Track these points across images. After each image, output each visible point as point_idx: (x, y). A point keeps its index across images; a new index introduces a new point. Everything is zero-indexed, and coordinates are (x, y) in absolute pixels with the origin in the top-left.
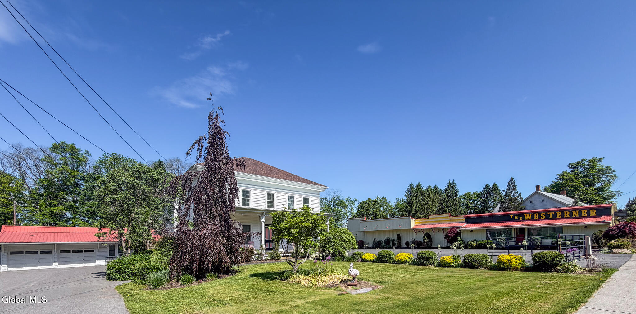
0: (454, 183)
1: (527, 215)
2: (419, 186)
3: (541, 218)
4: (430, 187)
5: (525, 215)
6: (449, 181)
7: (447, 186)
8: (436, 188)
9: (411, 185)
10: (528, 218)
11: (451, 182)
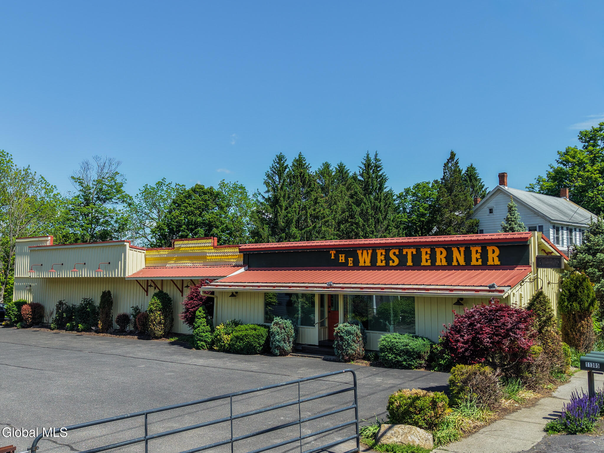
0: (376, 160)
1: (362, 253)
2: (300, 163)
3: (391, 263)
4: (327, 166)
5: (359, 252)
6: (368, 155)
7: (363, 166)
8: (341, 169)
9: (280, 158)
10: (365, 263)
11: (372, 157)
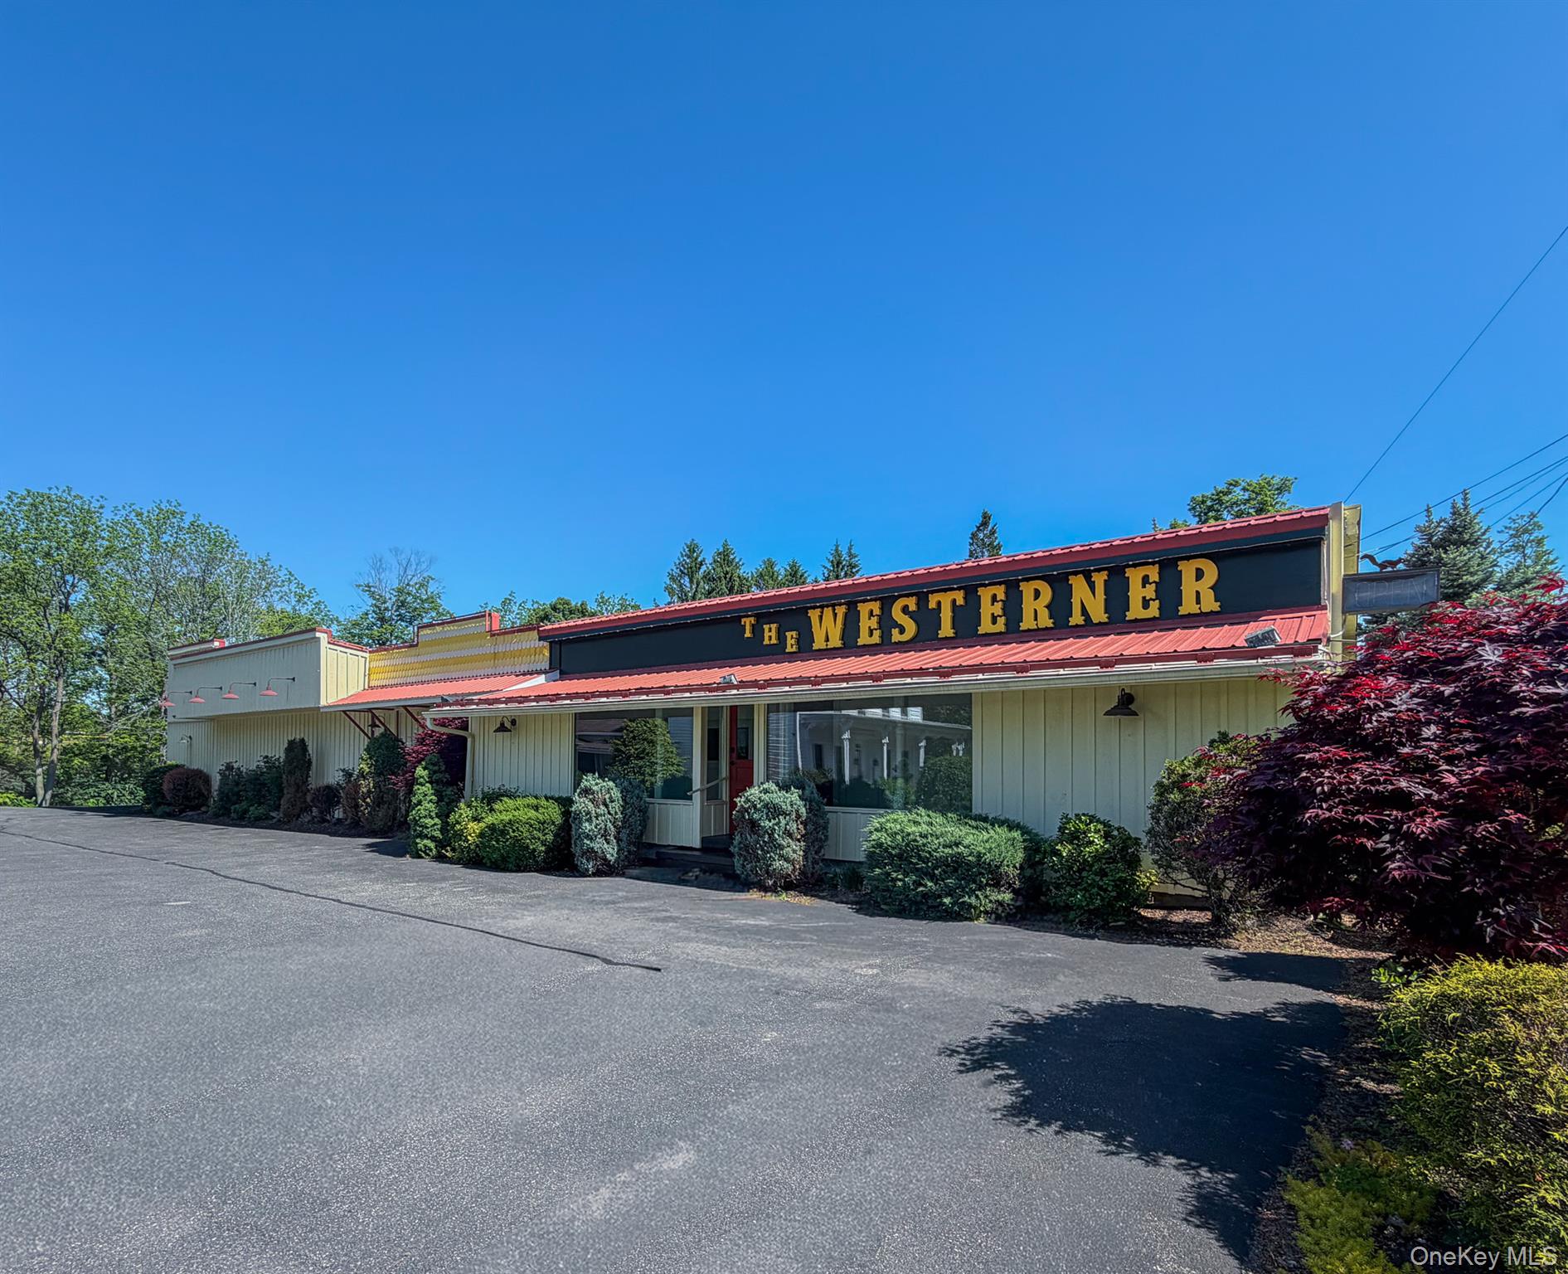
0: (851, 556)
1: (821, 618)
2: (725, 557)
3: (896, 636)
4: (770, 565)
5: (814, 615)
6: (837, 546)
7: (829, 565)
8: (794, 569)
9: (692, 549)
10: (827, 640)
